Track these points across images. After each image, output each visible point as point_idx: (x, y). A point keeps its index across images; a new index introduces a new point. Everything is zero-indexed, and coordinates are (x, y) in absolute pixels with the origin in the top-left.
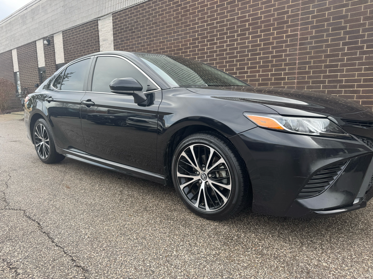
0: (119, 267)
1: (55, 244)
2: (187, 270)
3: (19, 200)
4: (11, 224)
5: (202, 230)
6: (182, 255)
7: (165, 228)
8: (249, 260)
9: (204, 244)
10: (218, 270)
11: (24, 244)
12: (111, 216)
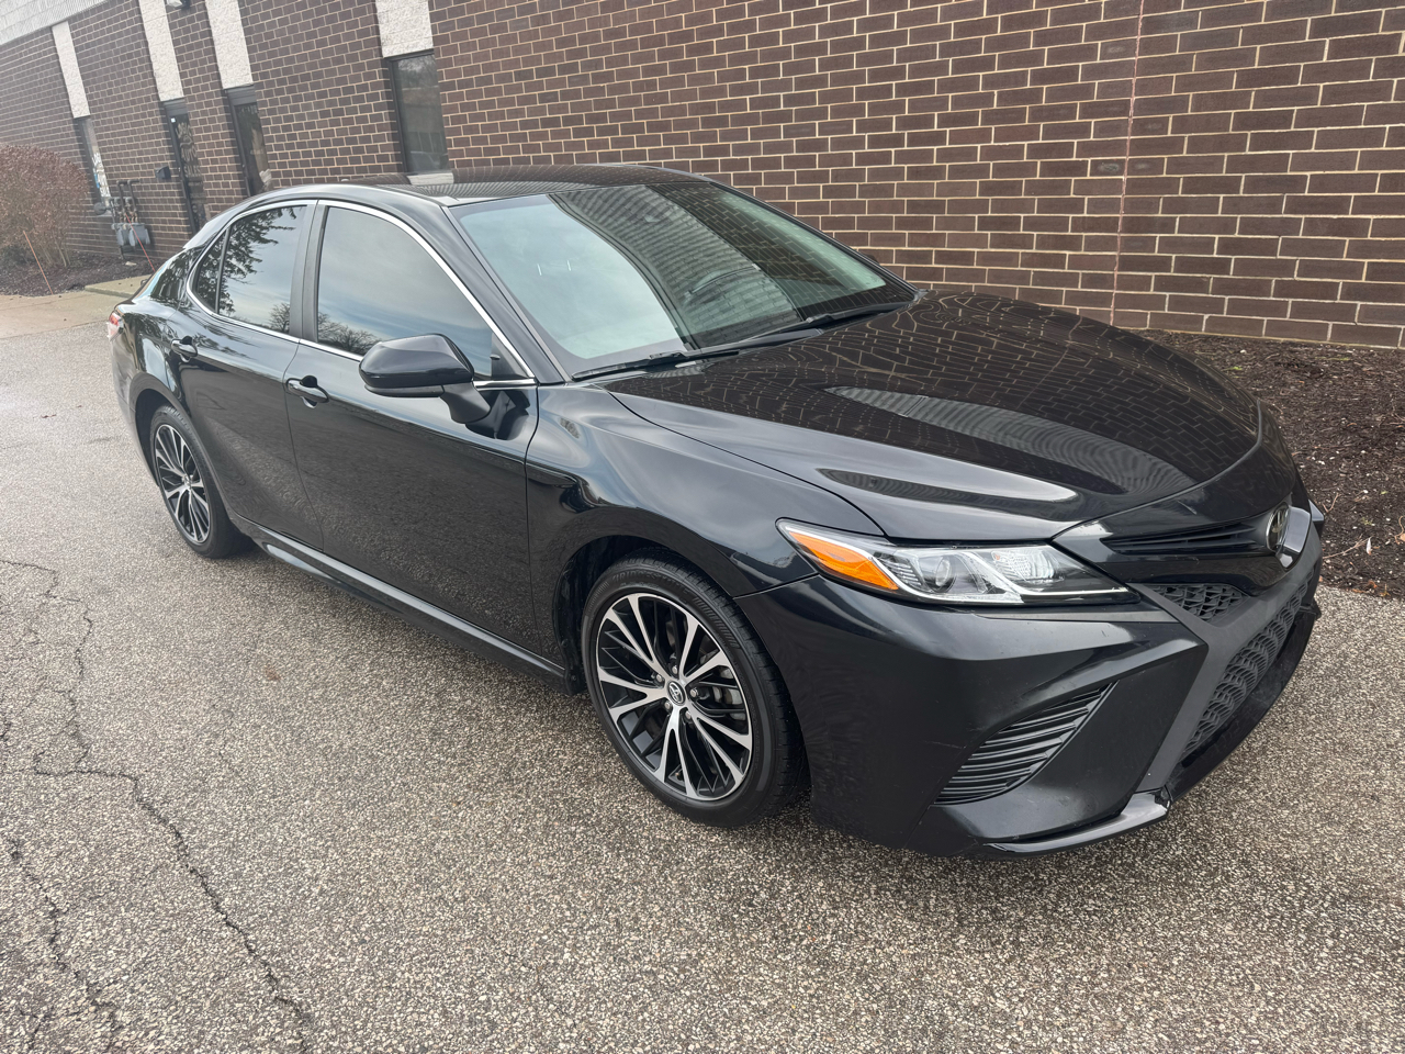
0: (398, 1008)
1: (224, 916)
2: (591, 1020)
3: (121, 732)
4: (96, 835)
5: (667, 864)
6: (587, 963)
7: (553, 855)
8: (779, 985)
9: (661, 921)
10: (681, 1021)
11: (135, 916)
12: (397, 805)
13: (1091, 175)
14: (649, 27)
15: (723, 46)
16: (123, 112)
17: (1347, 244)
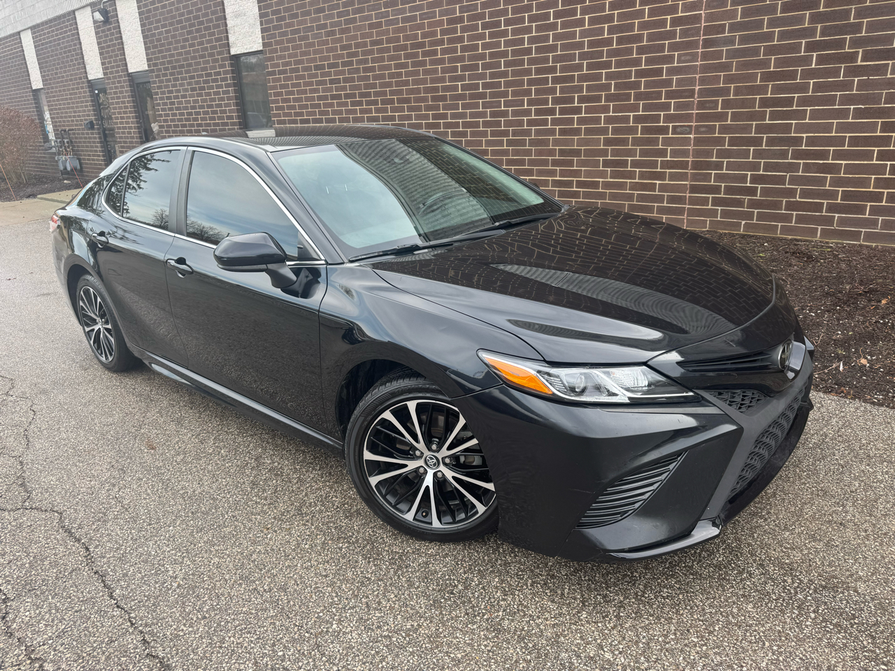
0: (226, 660)
1: (115, 602)
2: (349, 667)
4: (34, 549)
5: (400, 567)
6: (347, 631)
7: (328, 562)
8: (469, 644)
9: (395, 604)
10: (406, 668)
11: (58, 602)
12: (228, 530)
13: (672, 134)
14: (398, 39)
15: (444, 51)
16: (64, 86)
17: (829, 178)
